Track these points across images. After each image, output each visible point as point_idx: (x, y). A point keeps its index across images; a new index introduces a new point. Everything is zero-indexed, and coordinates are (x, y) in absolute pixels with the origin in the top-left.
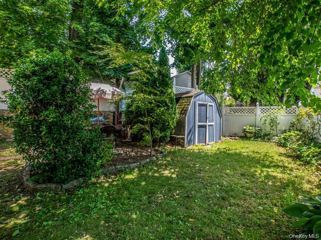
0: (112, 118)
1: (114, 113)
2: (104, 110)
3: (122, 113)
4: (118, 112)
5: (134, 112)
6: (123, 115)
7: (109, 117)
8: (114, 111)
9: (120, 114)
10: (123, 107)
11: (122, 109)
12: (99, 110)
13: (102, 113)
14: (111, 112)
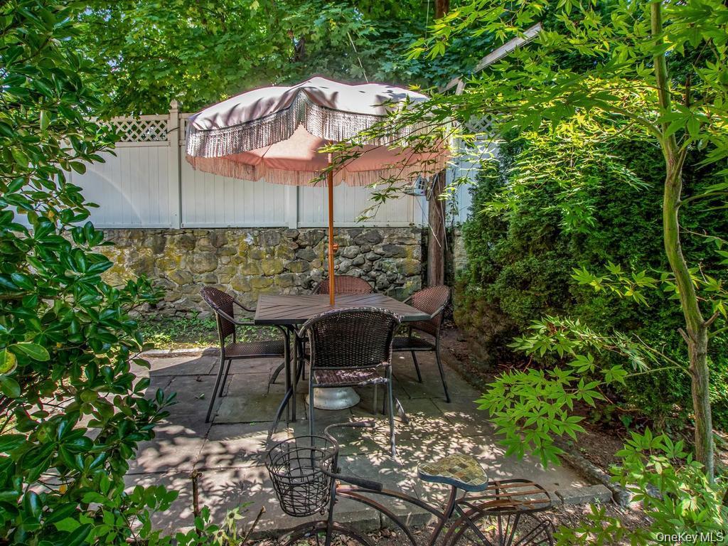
0: (417, 252)
1: (425, 233)
2: (392, 225)
3: (457, 232)
4: (439, 227)
5: (511, 229)
6: (460, 243)
7: (407, 248)
8: (426, 224)
9: (450, 237)
10: (462, 211)
11: (457, 218)
12: (335, 225)
13: (381, 232)
14: (415, 230)
